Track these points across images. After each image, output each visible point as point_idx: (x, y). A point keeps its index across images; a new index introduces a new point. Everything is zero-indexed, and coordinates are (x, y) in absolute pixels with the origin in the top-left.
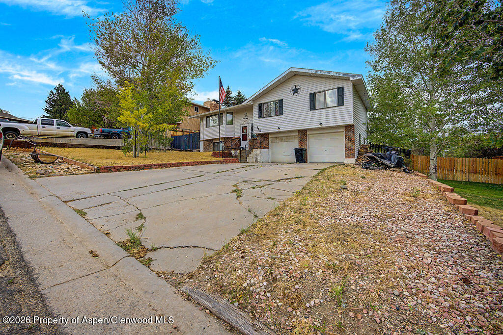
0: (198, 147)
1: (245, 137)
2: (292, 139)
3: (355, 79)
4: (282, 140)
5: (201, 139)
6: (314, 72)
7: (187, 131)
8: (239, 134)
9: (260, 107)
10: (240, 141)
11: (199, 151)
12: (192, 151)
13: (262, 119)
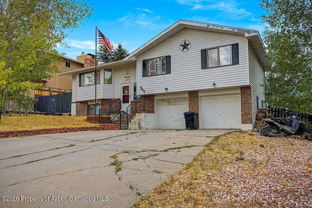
0: (69, 110)
1: (126, 99)
2: (182, 101)
3: (251, 35)
4: (170, 102)
5: (73, 101)
6: (205, 26)
7: (56, 90)
8: (119, 95)
9: (145, 64)
10: (120, 103)
11: (70, 115)
12: (61, 115)
13: (146, 78)
